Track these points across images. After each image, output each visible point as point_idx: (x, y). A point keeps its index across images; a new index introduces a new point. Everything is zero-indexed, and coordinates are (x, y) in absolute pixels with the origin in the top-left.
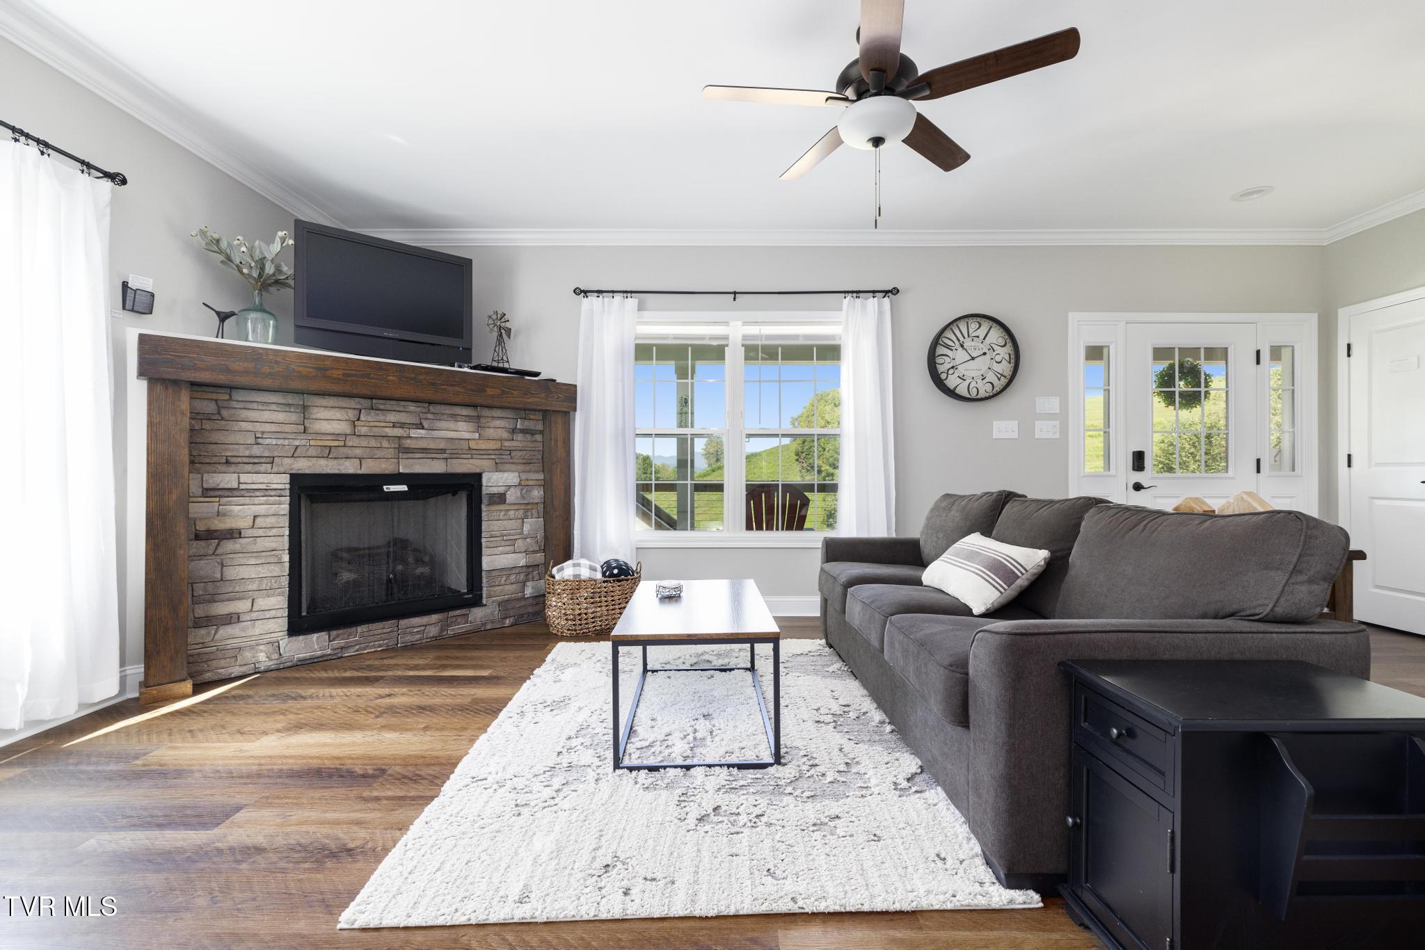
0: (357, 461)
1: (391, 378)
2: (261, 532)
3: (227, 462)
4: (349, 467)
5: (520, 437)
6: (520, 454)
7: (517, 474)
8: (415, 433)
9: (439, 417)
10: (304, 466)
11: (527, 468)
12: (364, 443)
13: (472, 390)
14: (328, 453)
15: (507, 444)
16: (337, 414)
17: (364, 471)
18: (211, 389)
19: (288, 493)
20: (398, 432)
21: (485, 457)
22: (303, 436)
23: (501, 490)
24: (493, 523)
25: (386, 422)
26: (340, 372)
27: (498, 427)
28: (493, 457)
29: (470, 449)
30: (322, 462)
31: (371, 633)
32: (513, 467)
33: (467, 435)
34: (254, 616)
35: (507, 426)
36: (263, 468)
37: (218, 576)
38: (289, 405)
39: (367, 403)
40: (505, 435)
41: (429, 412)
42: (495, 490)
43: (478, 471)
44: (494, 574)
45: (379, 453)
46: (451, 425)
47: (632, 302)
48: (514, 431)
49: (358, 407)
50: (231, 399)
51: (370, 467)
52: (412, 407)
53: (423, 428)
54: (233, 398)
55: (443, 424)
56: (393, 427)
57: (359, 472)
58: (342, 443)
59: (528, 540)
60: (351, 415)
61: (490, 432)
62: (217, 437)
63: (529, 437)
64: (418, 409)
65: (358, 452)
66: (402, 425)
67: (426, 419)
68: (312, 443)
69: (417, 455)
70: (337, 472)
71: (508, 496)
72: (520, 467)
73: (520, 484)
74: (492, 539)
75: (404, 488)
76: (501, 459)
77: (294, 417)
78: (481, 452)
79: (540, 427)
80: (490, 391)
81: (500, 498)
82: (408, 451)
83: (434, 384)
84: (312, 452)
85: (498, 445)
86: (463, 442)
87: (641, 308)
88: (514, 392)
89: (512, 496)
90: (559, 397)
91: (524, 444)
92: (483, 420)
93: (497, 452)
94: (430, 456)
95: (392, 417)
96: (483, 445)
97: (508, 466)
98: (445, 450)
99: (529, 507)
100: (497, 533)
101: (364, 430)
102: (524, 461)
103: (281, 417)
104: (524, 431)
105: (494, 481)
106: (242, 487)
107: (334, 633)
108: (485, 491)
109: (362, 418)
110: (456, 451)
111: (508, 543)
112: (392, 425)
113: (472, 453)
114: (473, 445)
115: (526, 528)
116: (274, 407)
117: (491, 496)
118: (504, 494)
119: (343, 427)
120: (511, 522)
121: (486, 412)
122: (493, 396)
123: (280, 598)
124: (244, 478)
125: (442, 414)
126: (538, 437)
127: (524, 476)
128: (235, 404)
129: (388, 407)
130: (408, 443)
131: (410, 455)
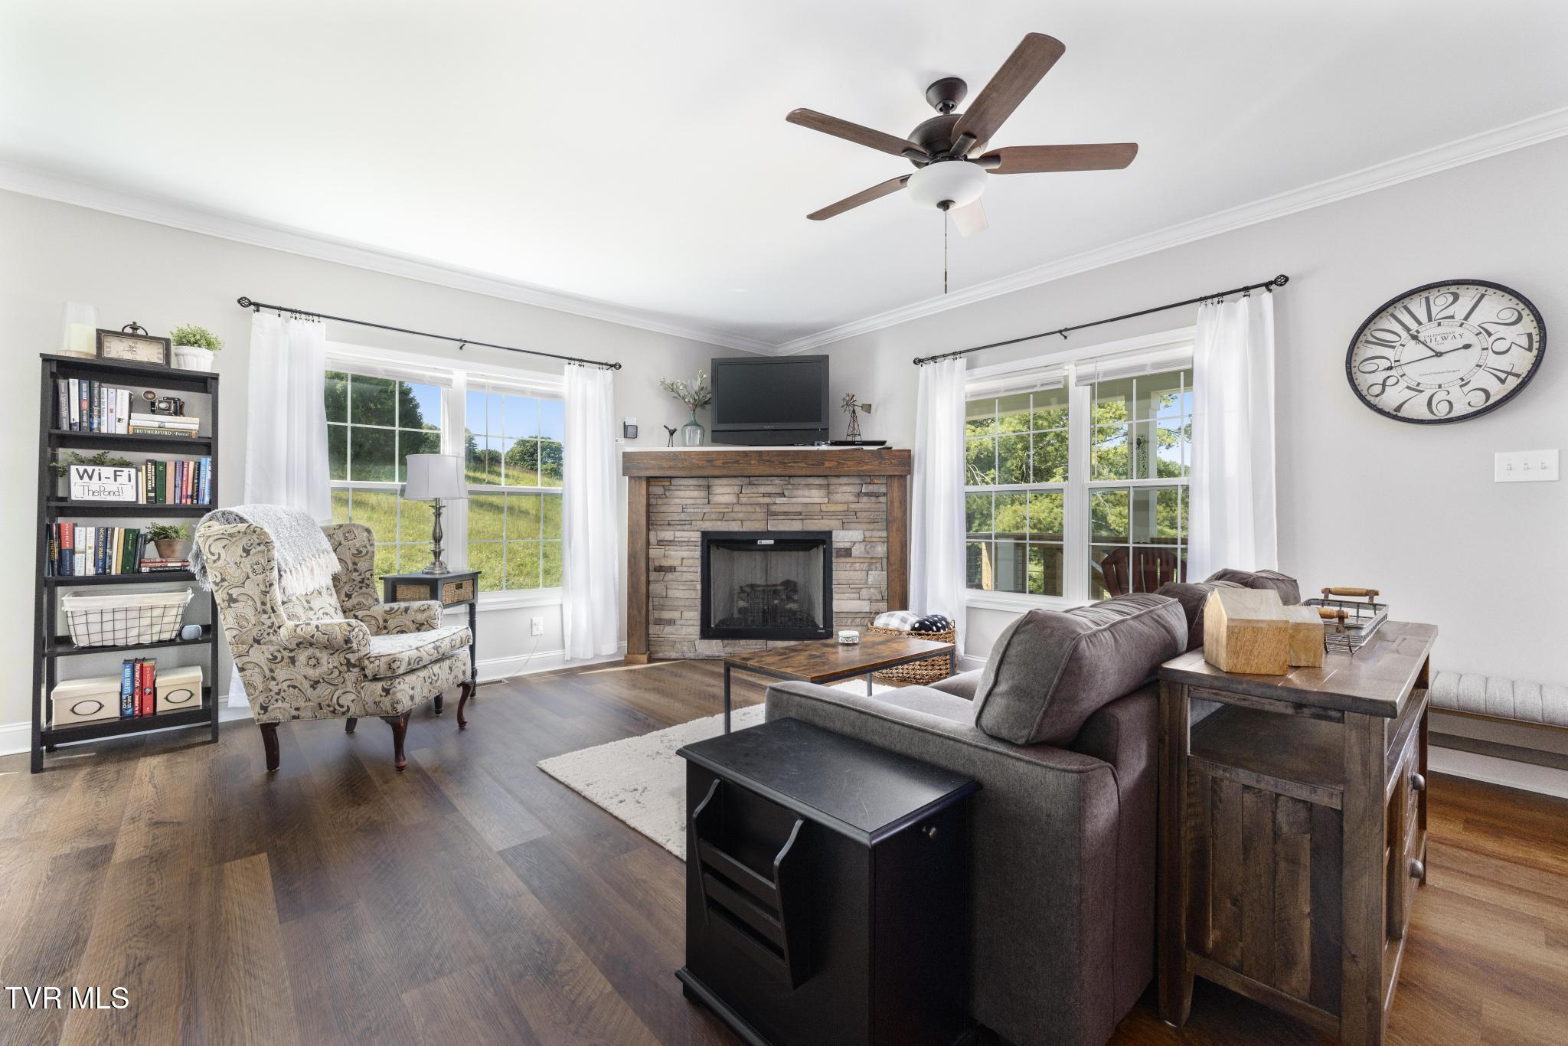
0: (740, 522)
1: (753, 462)
2: (685, 569)
3: (669, 524)
4: (735, 527)
5: (865, 499)
6: (865, 514)
7: (862, 532)
8: (779, 500)
9: (796, 487)
10: (709, 526)
11: (872, 526)
12: (744, 510)
13: (812, 465)
14: (723, 517)
15: (852, 506)
16: (727, 490)
17: (745, 529)
18: (661, 479)
19: (699, 544)
20: (767, 500)
21: (833, 517)
22: (708, 506)
23: (847, 545)
24: (842, 572)
25: (757, 493)
26: (721, 462)
27: (845, 491)
28: (840, 517)
29: (821, 511)
30: (719, 523)
31: (748, 647)
32: (859, 525)
33: (818, 500)
34: (683, 622)
35: (853, 491)
36: (686, 527)
37: (665, 594)
38: (699, 486)
39: (747, 480)
40: (852, 498)
41: (789, 484)
42: (841, 545)
43: (827, 529)
44: (842, 615)
45: (754, 516)
46: (806, 492)
47: (961, 362)
48: (859, 494)
49: (741, 483)
50: (671, 485)
51: (749, 527)
52: (777, 481)
53: (785, 496)
54: (673, 483)
55: (800, 492)
56: (764, 496)
57: (741, 530)
58: (730, 510)
59: (872, 590)
60: (737, 489)
61: (838, 497)
62: (664, 509)
63: (873, 499)
64: (782, 482)
65: (740, 515)
66: (769, 495)
67: (788, 489)
68: (713, 510)
69: (780, 517)
70: (727, 530)
71: (853, 551)
72: (865, 526)
73: (864, 541)
74: (840, 586)
75: (771, 542)
76: (848, 518)
77: (703, 494)
78: (829, 514)
79: (883, 489)
80: (827, 464)
81: (847, 553)
82: (775, 514)
83: (784, 463)
84: (713, 516)
85: (845, 507)
86: (815, 506)
87: (970, 366)
88: (848, 462)
89: (855, 552)
90: (892, 463)
91: (868, 506)
92: (832, 487)
93: (843, 513)
94: (789, 517)
95: (762, 489)
96: (832, 508)
97: (853, 525)
98: (801, 513)
99: (874, 561)
100: (845, 582)
101: (743, 500)
102: (869, 521)
103: (696, 494)
104: (867, 494)
105: (842, 538)
106: (676, 539)
107: (726, 642)
108: (835, 545)
109: (743, 491)
110: (809, 514)
111: (854, 591)
112: (762, 495)
113: (823, 514)
114: (824, 508)
115: (870, 579)
116: (692, 488)
117: (839, 550)
118: (850, 549)
119: (731, 499)
120: (856, 573)
121: (834, 480)
122: (830, 468)
123: (696, 613)
124: (678, 534)
125: (799, 485)
126: (883, 499)
127: (868, 534)
128: (672, 488)
129: (760, 482)
130: (774, 508)
131: (775, 517)
